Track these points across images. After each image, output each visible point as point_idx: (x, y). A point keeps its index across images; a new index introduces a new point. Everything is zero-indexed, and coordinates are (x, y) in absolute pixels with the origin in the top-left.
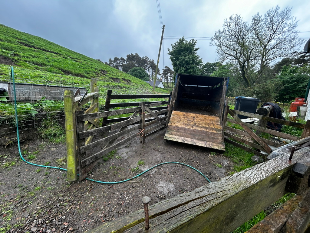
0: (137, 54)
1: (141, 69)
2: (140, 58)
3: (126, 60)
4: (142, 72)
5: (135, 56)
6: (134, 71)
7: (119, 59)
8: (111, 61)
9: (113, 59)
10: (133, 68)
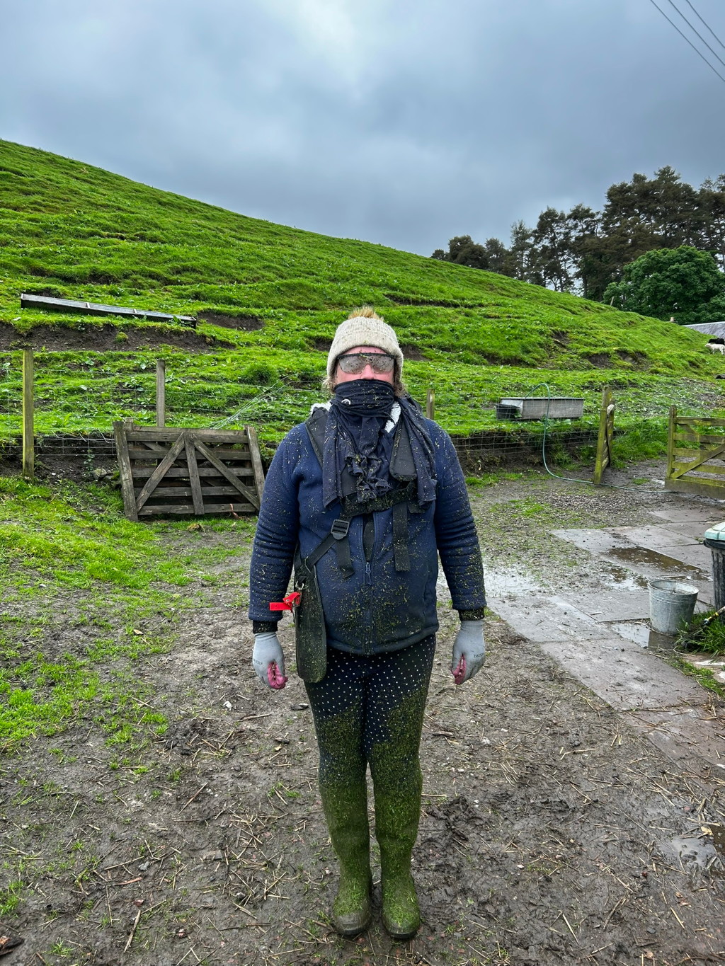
0: (665, 174)
1: (691, 256)
2: (687, 189)
3: (605, 215)
4: (698, 272)
5: (654, 186)
6: (648, 270)
7: (562, 218)
8: (521, 235)
9: (532, 224)
10: (642, 260)
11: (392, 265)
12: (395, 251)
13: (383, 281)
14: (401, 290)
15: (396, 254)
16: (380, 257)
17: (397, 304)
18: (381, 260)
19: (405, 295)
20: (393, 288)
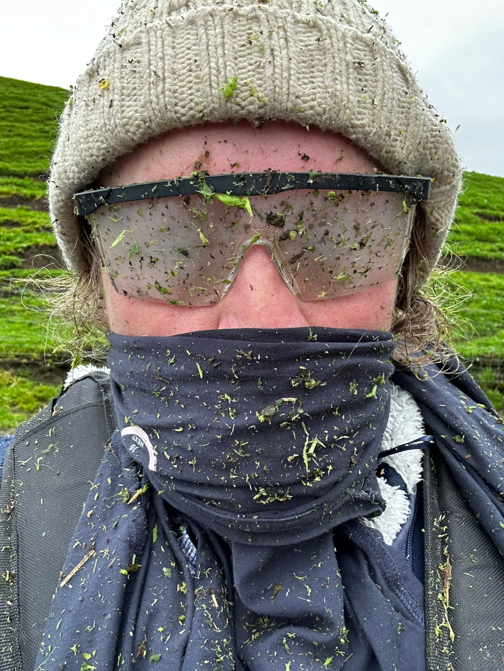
11: (485, 188)
12: (489, 176)
13: (472, 201)
14: (491, 209)
15: (489, 179)
16: (472, 182)
17: (486, 222)
18: (474, 184)
19: (495, 213)
20: (483, 207)
